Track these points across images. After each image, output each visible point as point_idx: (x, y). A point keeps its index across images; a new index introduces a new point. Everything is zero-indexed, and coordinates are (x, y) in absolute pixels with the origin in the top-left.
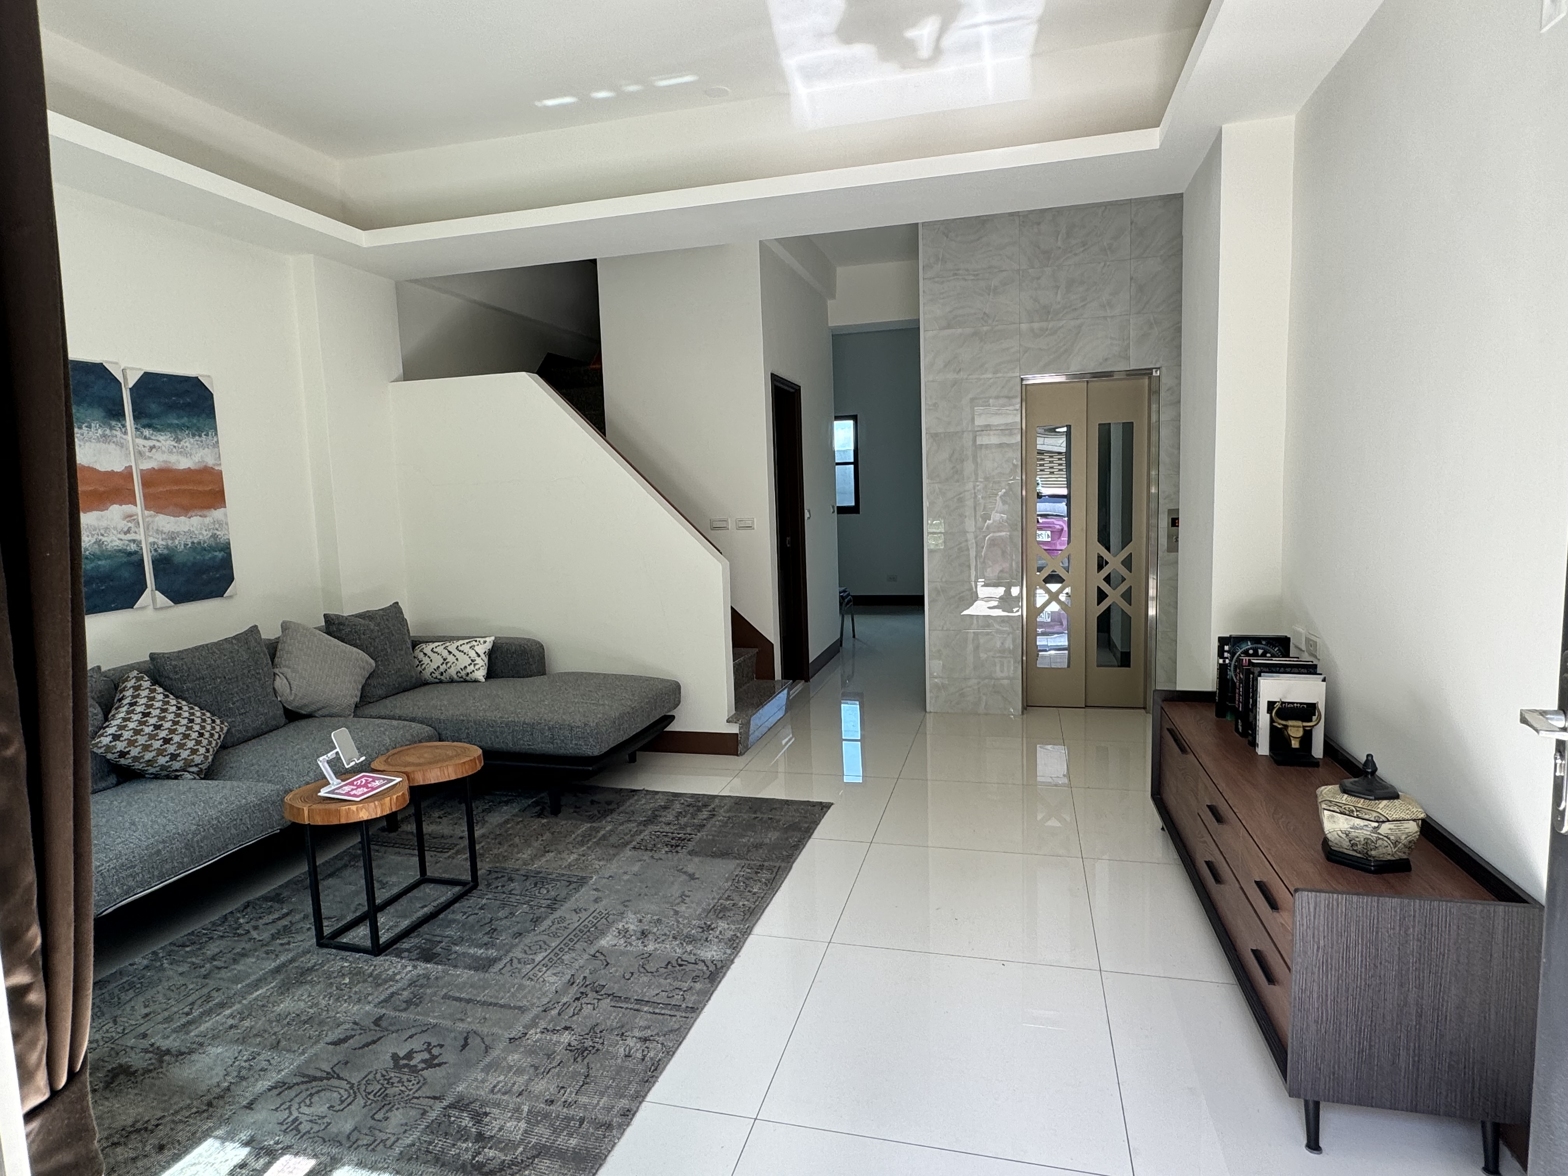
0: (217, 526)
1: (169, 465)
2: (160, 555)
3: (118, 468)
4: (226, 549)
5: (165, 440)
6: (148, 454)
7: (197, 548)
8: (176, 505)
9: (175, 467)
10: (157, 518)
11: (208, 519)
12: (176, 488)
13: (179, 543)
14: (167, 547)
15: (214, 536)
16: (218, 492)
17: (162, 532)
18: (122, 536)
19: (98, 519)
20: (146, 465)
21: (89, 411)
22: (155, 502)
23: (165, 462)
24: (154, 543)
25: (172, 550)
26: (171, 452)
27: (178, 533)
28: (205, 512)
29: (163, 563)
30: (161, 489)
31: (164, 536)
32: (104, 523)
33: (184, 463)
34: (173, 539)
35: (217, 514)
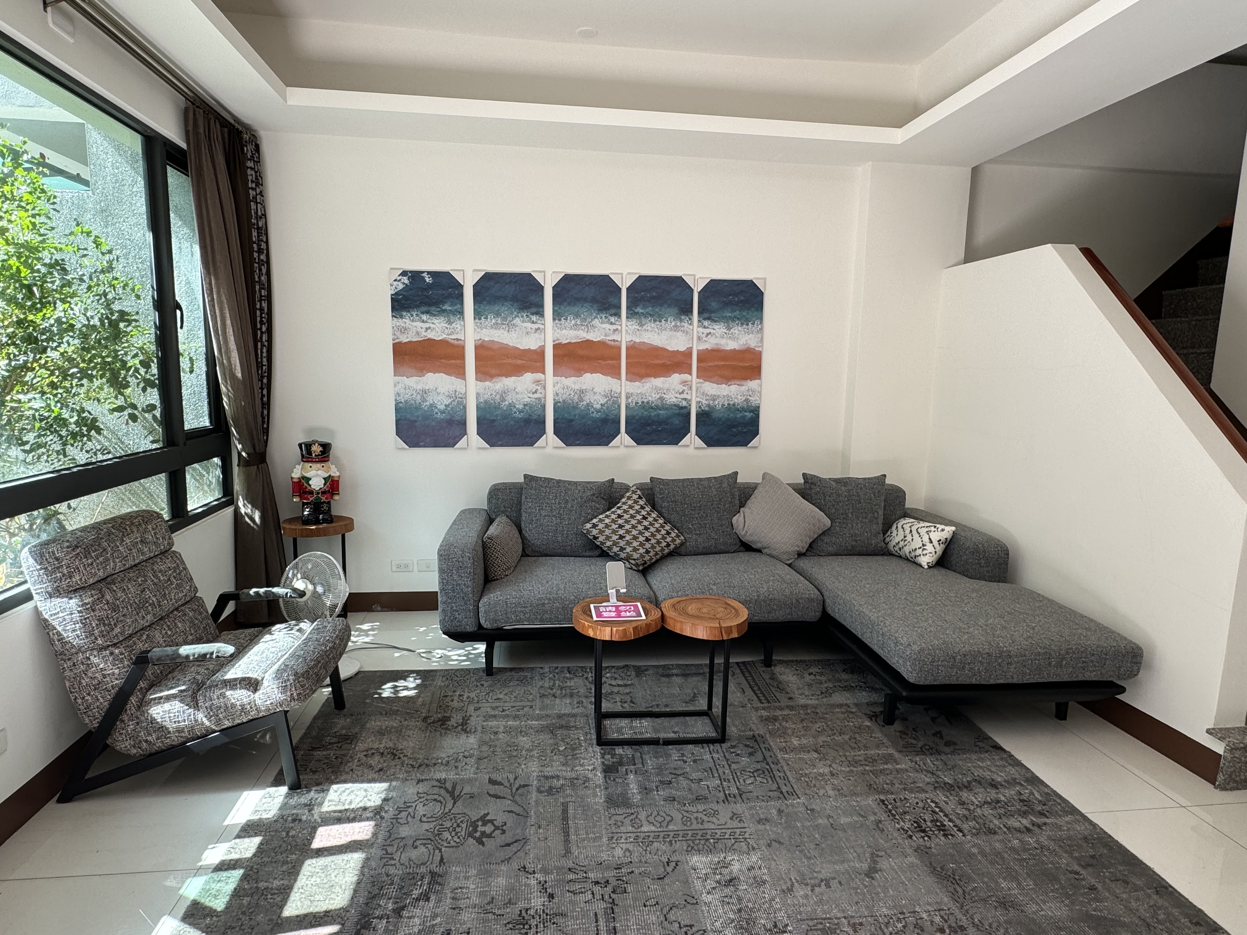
0: (750, 393)
1: (719, 346)
2: (703, 410)
3: (682, 349)
4: (756, 411)
5: (719, 329)
6: (704, 338)
7: (732, 408)
8: (721, 376)
9: (723, 348)
10: (705, 384)
11: (744, 387)
12: (723, 363)
13: (718, 404)
14: (709, 405)
15: (747, 400)
16: (755, 368)
17: (707, 395)
18: (678, 396)
19: (663, 383)
20: (703, 347)
21: (668, 310)
22: (705, 373)
23: (717, 344)
24: (700, 402)
25: (712, 409)
26: (722, 337)
27: (719, 396)
28: (743, 382)
29: (704, 416)
30: (711, 364)
31: (707, 398)
32: (667, 386)
33: (731, 345)
34: (714, 400)
35: (753, 384)
